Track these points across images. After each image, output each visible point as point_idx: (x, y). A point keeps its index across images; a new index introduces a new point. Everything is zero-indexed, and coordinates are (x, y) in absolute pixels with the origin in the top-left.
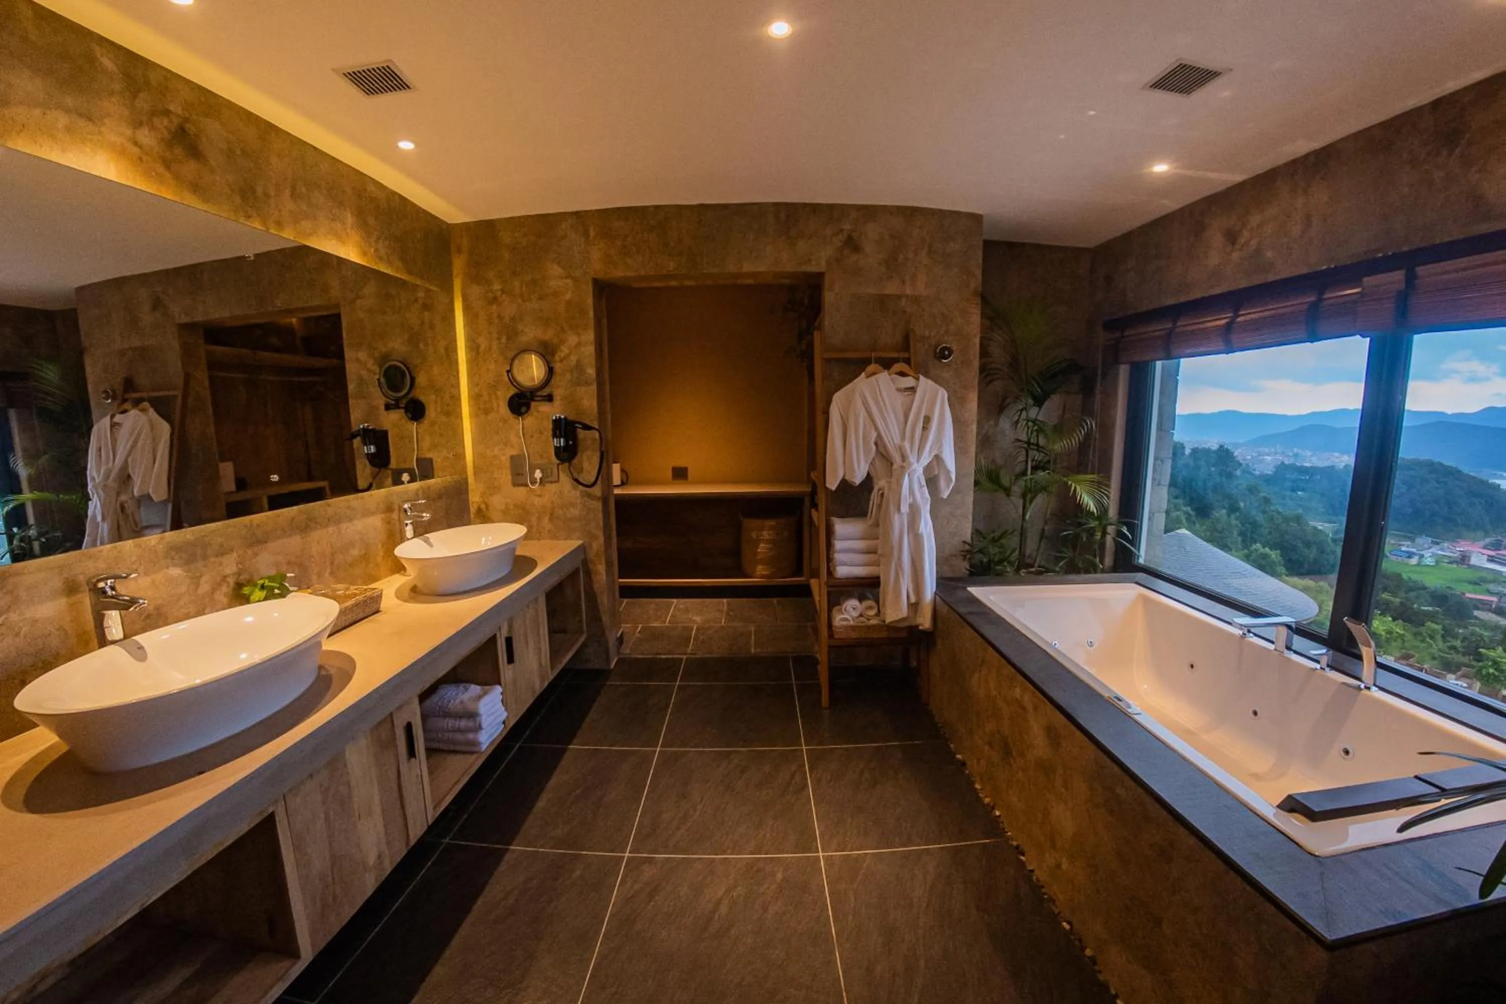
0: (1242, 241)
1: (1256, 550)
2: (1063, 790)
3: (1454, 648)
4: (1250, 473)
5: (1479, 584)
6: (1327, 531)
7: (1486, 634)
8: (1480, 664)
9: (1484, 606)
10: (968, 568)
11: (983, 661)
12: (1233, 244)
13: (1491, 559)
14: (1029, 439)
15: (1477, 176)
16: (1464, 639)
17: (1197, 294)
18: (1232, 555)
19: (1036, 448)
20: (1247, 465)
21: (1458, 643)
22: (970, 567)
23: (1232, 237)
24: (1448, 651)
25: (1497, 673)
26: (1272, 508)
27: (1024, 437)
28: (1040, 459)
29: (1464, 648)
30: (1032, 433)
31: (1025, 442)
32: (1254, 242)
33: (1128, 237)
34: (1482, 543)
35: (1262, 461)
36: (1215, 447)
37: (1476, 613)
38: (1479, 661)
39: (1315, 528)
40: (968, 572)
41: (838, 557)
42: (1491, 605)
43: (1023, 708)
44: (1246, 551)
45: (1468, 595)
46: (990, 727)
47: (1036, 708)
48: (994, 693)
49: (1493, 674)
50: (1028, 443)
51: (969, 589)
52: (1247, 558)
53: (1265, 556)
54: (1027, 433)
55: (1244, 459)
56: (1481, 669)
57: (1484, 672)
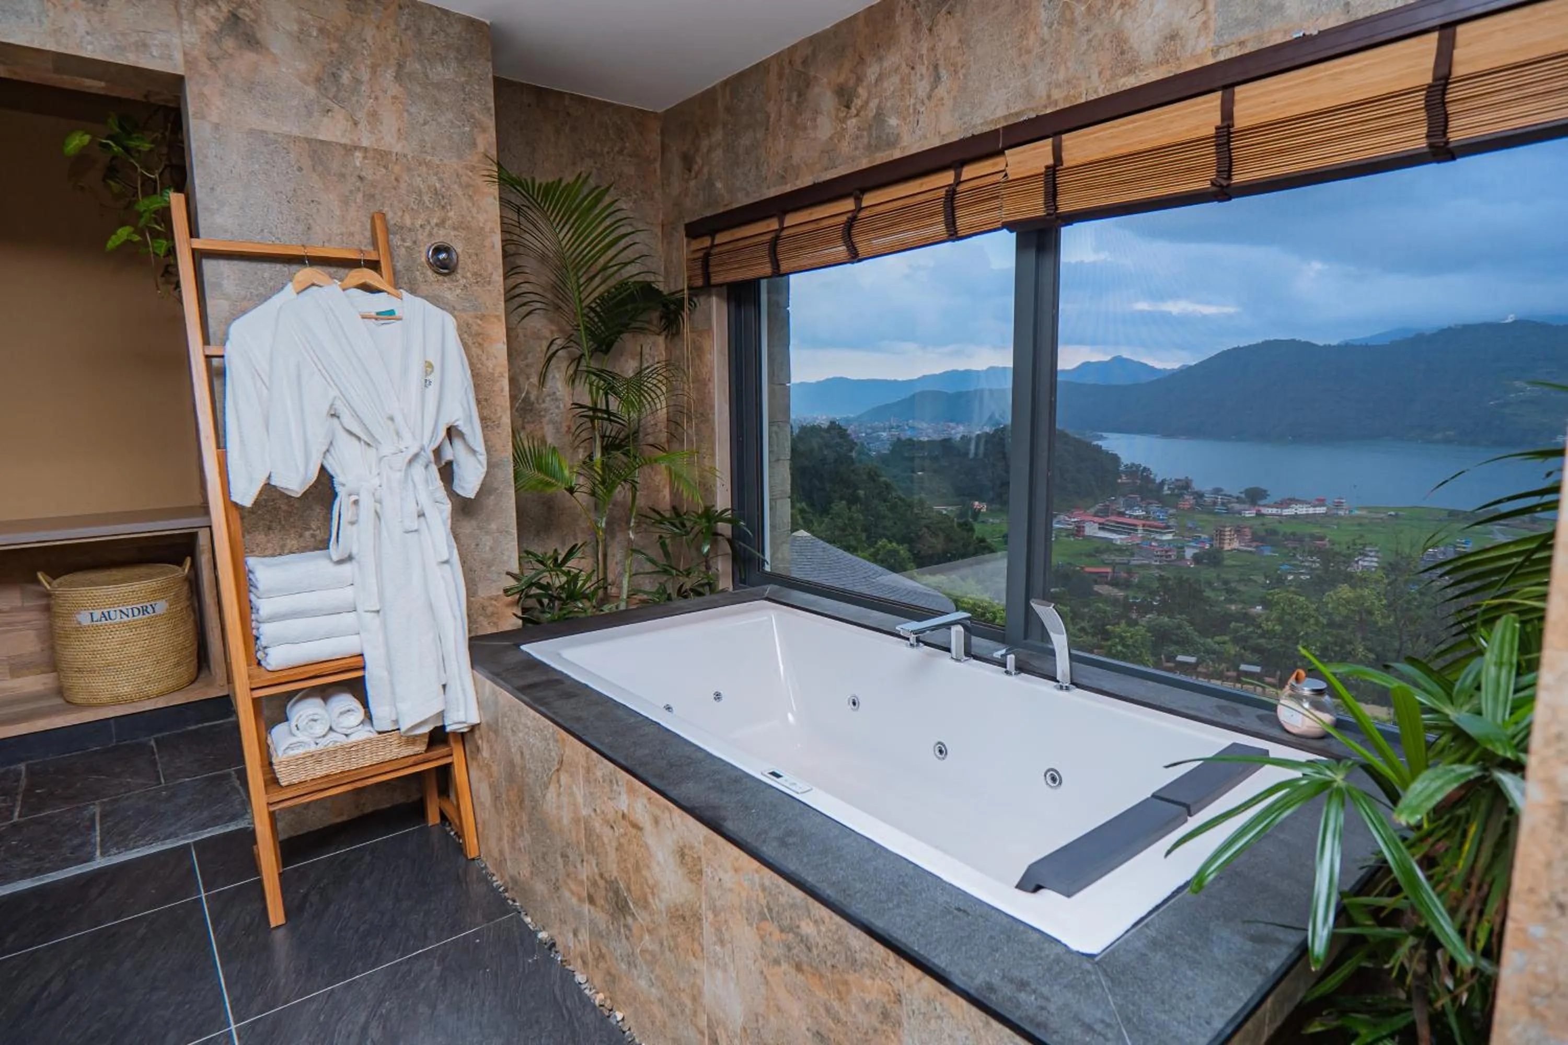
0: (858, 102)
1: (884, 547)
2: (718, 948)
3: (1083, 629)
4: (867, 454)
5: (1095, 556)
6: (952, 515)
7: (1108, 609)
8: (1109, 643)
9: (1101, 578)
10: (520, 614)
11: (561, 762)
12: (848, 107)
13: (1102, 527)
14: (595, 403)
15: (1120, 12)
16: (1092, 617)
17: (806, 181)
18: (858, 556)
19: (606, 416)
20: (862, 444)
21: (1084, 624)
22: (523, 613)
23: (845, 96)
24: (1078, 633)
25: (1124, 650)
26: (894, 494)
27: (587, 401)
28: (613, 434)
29: (1092, 627)
30: (598, 393)
31: (590, 409)
32: (873, 104)
33: (708, 97)
34: (1093, 510)
35: (878, 438)
36: (825, 425)
37: (1096, 588)
38: (1107, 640)
39: (940, 513)
40: (520, 622)
41: (267, 631)
42: (1107, 577)
43: (635, 826)
44: (872, 550)
45: (1088, 569)
46: (586, 871)
47: (656, 821)
48: (584, 812)
49: (1121, 651)
50: (595, 409)
51: (524, 647)
52: (874, 558)
53: (895, 553)
54: (591, 392)
55: (858, 438)
56: (1110, 648)
57: (1114, 651)
